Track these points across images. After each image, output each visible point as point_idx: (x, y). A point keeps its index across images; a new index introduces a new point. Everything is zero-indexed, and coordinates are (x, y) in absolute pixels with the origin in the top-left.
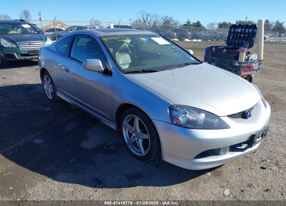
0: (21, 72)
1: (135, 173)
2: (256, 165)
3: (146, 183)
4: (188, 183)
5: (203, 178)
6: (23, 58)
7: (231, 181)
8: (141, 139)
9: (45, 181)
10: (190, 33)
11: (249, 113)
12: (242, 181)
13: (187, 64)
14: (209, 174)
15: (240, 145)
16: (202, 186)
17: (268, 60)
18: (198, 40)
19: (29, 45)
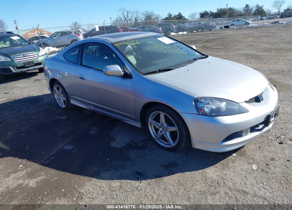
0: (21, 85)
1: (169, 163)
2: (273, 142)
3: (182, 169)
4: (218, 165)
5: (230, 159)
6: (19, 71)
7: (255, 158)
8: (169, 132)
9: (92, 180)
10: (174, 27)
11: (261, 97)
12: (265, 157)
13: (195, 60)
14: (235, 155)
15: (257, 126)
16: (231, 166)
17: (258, 46)
18: (183, 32)
19: (24, 57)
